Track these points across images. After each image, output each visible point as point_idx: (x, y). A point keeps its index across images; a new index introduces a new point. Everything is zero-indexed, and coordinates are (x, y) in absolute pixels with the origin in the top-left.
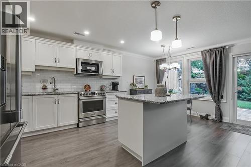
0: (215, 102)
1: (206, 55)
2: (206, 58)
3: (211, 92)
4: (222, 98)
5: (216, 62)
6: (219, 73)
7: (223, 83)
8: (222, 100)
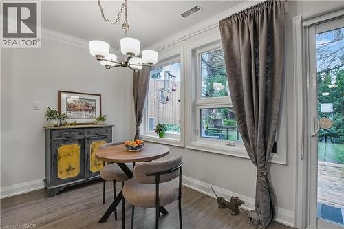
0: (256, 163)
1: (230, 30)
2: (231, 38)
3: (245, 135)
4: (274, 150)
5: (256, 46)
6: (266, 78)
7: (276, 108)
8: (276, 159)
